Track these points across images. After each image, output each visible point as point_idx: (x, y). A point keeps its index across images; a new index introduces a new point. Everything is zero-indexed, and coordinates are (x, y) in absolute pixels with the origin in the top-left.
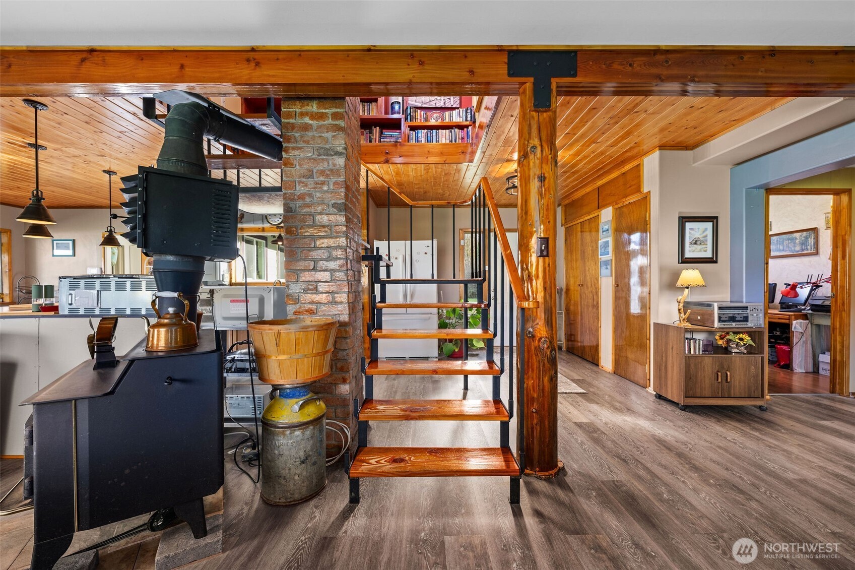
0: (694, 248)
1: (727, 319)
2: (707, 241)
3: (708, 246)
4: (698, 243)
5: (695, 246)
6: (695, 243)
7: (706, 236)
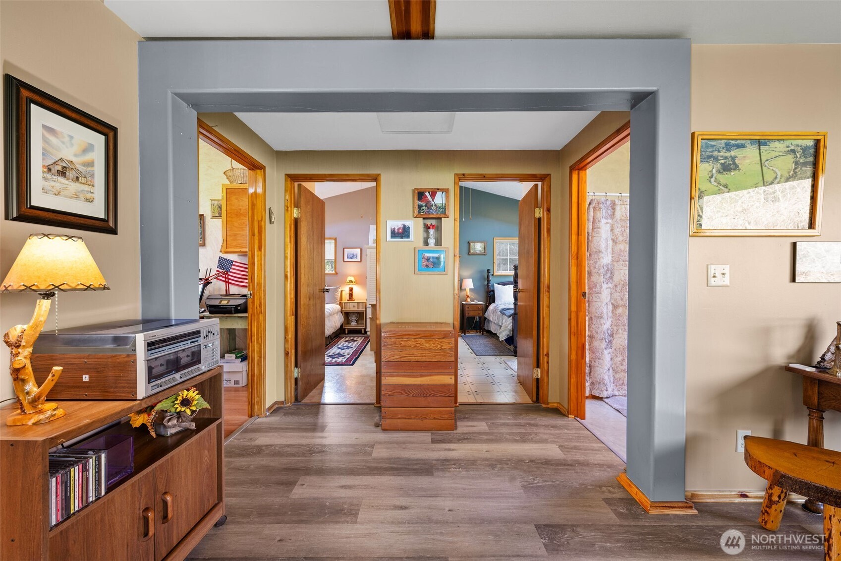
0: (58, 186)
1: (163, 369)
2: (92, 176)
3: (95, 190)
4: (71, 174)
5: (61, 179)
6: (62, 173)
7: (91, 164)
